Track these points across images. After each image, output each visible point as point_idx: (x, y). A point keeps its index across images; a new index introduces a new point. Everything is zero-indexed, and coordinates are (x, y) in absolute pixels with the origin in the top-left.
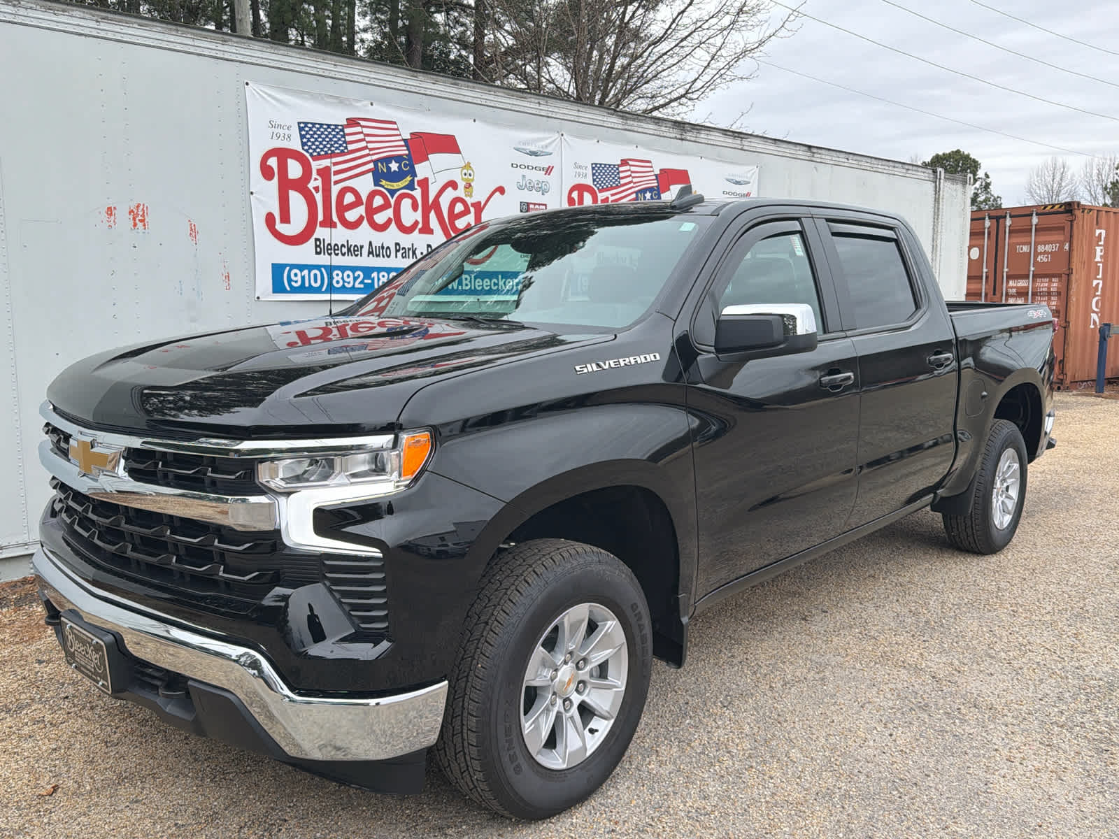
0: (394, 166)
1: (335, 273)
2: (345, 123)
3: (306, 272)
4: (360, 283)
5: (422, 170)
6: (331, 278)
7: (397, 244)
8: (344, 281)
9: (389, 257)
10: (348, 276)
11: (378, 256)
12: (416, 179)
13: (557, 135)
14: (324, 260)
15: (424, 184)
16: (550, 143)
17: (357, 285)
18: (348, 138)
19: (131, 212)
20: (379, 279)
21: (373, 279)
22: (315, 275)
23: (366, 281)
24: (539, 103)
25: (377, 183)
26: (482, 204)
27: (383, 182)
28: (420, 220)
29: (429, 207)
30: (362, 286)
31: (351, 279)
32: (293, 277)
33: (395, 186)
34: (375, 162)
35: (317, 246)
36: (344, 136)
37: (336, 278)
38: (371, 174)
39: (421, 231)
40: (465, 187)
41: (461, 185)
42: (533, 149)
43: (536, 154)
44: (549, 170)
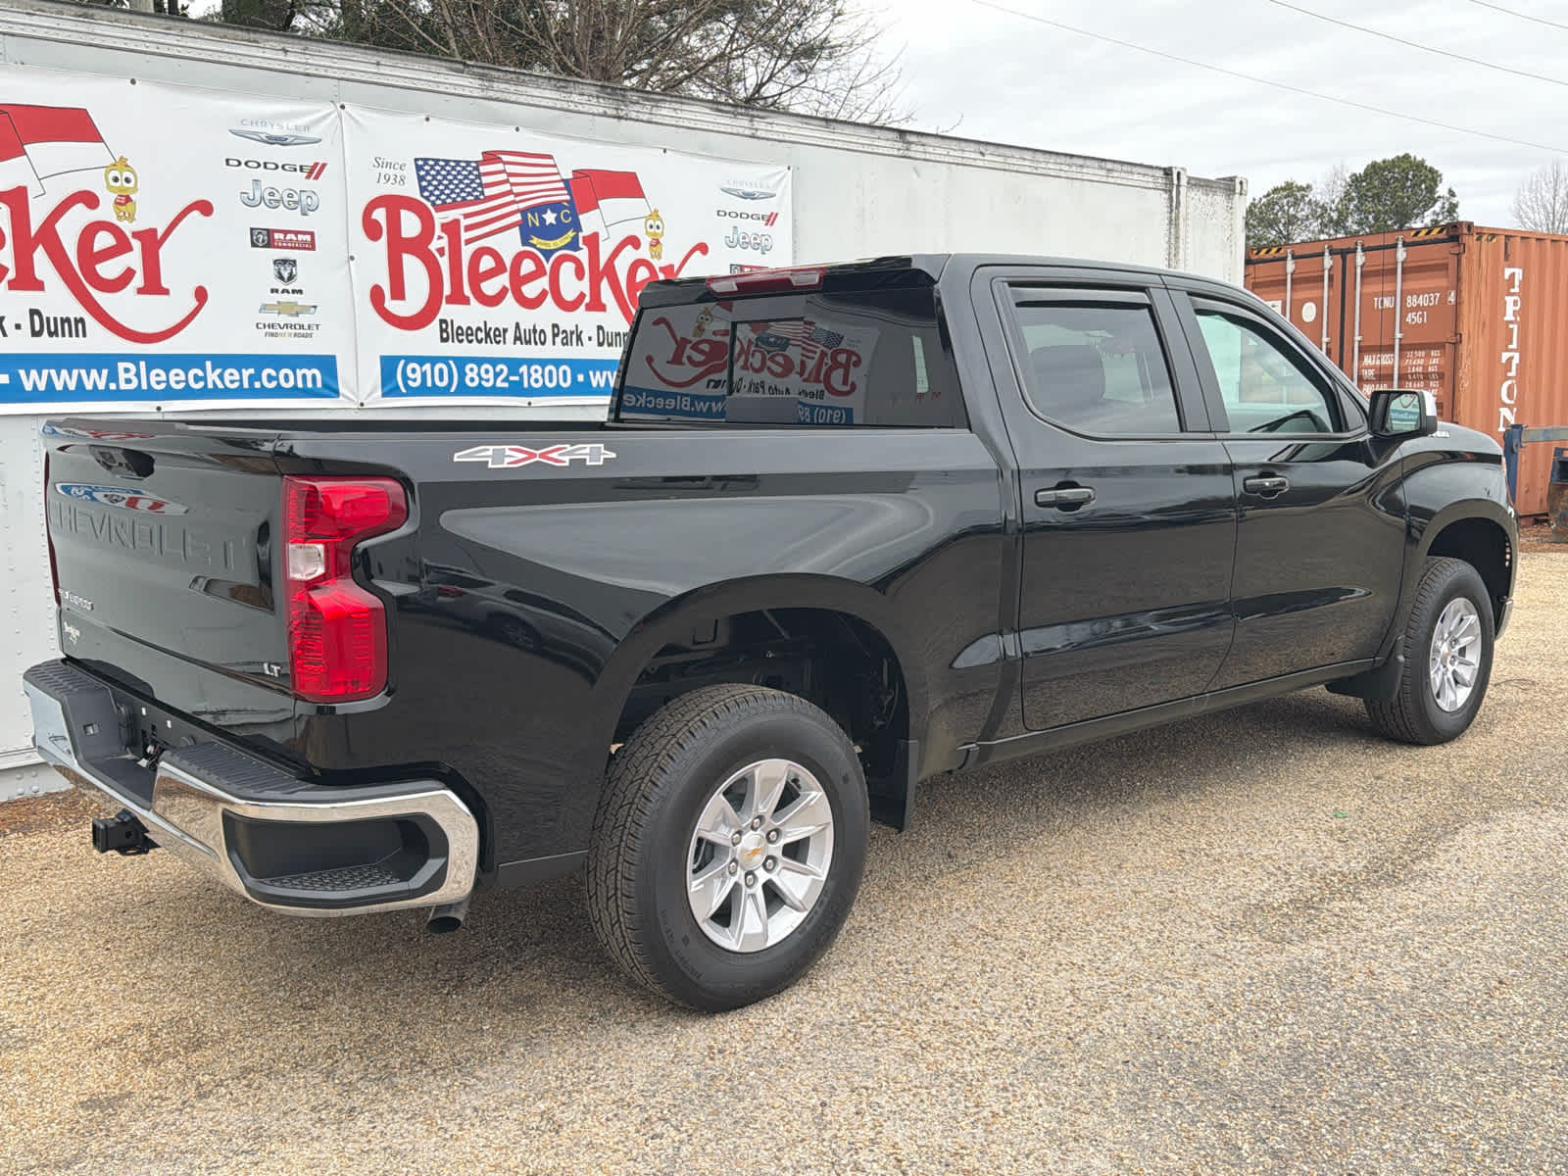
40: (117, 203)
41: (107, 199)
42: (276, 132)
43: (281, 141)
44: (315, 171)
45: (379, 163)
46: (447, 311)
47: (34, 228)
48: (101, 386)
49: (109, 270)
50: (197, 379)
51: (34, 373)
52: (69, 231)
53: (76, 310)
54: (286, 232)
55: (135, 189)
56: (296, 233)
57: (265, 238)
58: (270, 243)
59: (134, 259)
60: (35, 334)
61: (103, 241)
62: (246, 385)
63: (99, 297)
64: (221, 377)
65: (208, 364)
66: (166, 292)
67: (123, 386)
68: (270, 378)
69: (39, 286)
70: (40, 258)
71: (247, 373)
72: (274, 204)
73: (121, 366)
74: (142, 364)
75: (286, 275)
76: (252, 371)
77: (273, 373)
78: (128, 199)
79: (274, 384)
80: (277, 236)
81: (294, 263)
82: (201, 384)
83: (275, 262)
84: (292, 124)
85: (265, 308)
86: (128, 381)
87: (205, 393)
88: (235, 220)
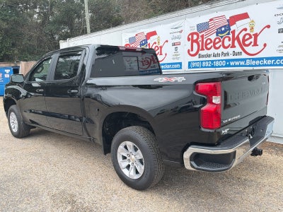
45: (191, 27)
46: (200, 52)
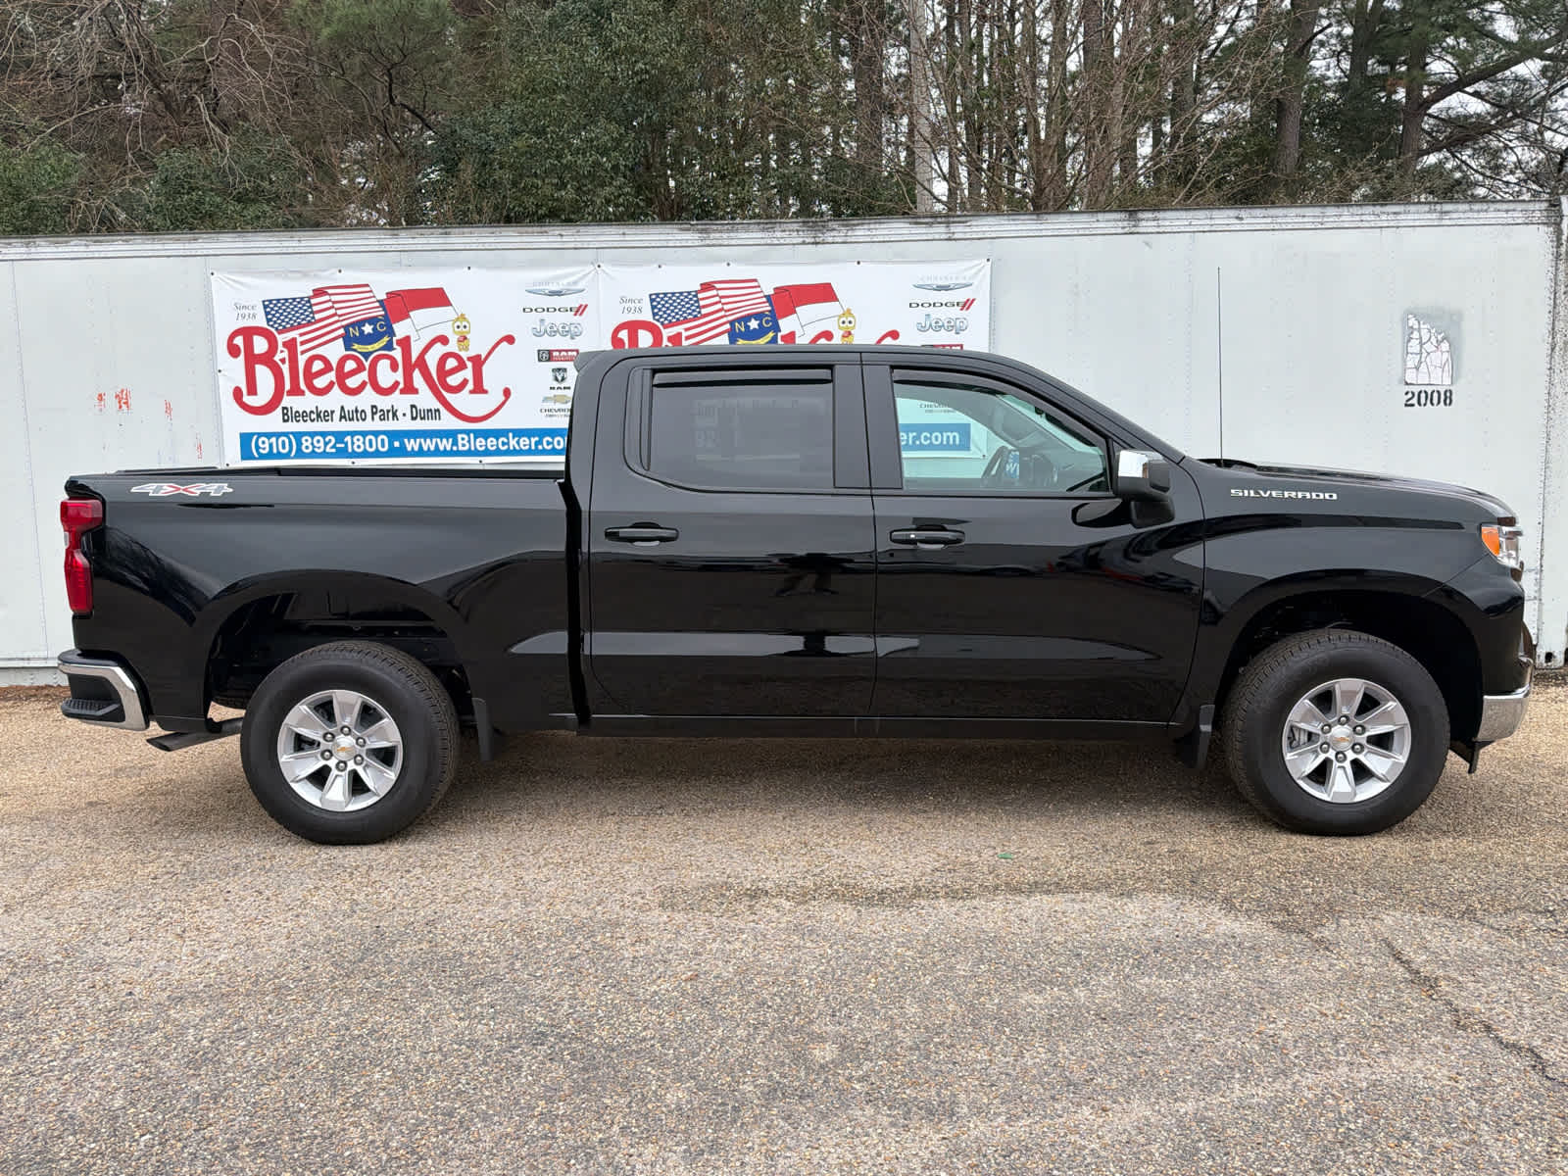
0: (368, 329)
1: (303, 439)
2: (311, 294)
3: (273, 440)
4: (332, 447)
5: (401, 329)
6: (299, 444)
7: (373, 407)
8: (314, 447)
9: (364, 420)
10: (318, 441)
11: (351, 419)
12: (395, 339)
13: (592, 267)
14: (293, 427)
15: (405, 343)
16: (581, 279)
17: (328, 450)
18: (315, 308)
19: (117, 396)
20: (353, 443)
21: (346, 444)
22: (283, 442)
23: (338, 445)
24: (561, 235)
25: (347, 348)
26: (483, 357)
27: (356, 346)
28: (401, 380)
29: (413, 365)
30: (334, 450)
31: (322, 444)
32: (260, 445)
33: (370, 348)
34: (346, 327)
35: (284, 414)
36: (310, 307)
37: (305, 444)
38: (341, 340)
39: (402, 392)
40: (459, 341)
41: (453, 339)
42: (555, 288)
43: (558, 293)
44: (580, 310)
47: (414, 359)
48: (448, 448)
49: (453, 380)
50: (503, 444)
51: (412, 441)
52: (432, 360)
53: (435, 404)
54: (560, 351)
55: (469, 332)
56: (567, 351)
57: (547, 356)
58: (550, 359)
59: (468, 373)
60: (413, 418)
61: (451, 363)
62: (533, 447)
63: (448, 396)
64: (518, 442)
65: (511, 435)
66: (486, 392)
67: (461, 448)
68: (548, 443)
69: (416, 391)
70: (417, 375)
71: (533, 440)
72: (553, 333)
73: (460, 436)
74: (472, 435)
75: (560, 378)
76: (537, 439)
77: (550, 440)
78: (465, 338)
79: (550, 447)
80: (554, 354)
81: (565, 370)
82: (506, 447)
83: (553, 370)
84: (565, 282)
85: (546, 399)
86: (464, 445)
87: (508, 453)
88: (528, 346)
